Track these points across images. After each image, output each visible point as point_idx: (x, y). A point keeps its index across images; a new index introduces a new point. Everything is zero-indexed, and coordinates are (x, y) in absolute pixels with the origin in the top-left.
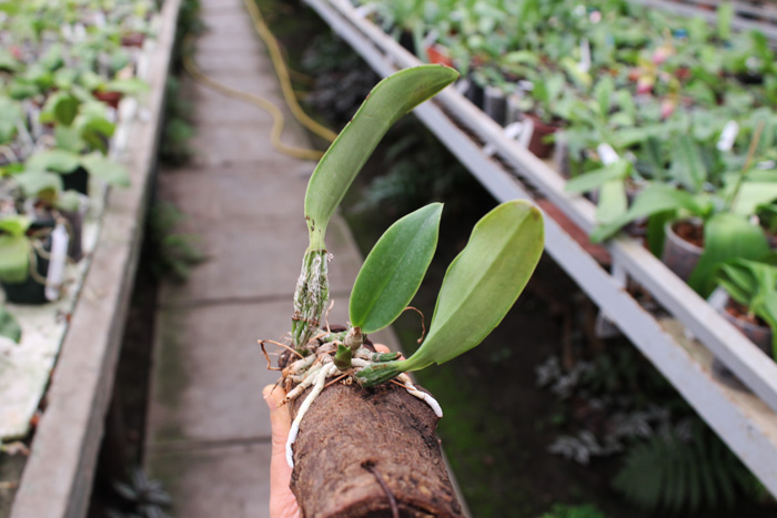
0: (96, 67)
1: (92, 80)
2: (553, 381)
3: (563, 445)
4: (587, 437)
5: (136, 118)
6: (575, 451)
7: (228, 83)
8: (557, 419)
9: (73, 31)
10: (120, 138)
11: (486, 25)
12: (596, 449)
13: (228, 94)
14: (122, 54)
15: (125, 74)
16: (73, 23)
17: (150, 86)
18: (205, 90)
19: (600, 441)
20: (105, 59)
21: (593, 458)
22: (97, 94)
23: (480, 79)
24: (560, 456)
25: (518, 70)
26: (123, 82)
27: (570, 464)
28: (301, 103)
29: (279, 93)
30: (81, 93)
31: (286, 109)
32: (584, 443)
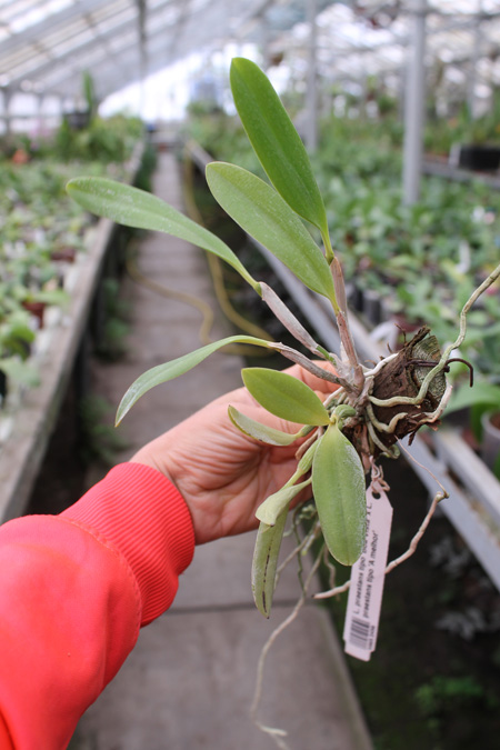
0: (27, 281)
1: (21, 292)
2: (445, 561)
3: (450, 621)
4: (475, 614)
5: (59, 324)
6: (460, 627)
7: (166, 284)
8: (445, 596)
9: (14, 247)
10: (43, 342)
11: (377, 232)
12: (480, 625)
13: (165, 294)
14: (52, 268)
15: (51, 286)
16: (14, 241)
17: (75, 295)
18: (145, 291)
19: (487, 618)
20: (36, 272)
21: (478, 635)
22: (25, 305)
23: (362, 283)
24: (446, 631)
25: (399, 273)
26: (49, 293)
27: (455, 639)
28: (231, 301)
29: (212, 292)
30: (11, 304)
31: (217, 308)
32: (470, 620)
